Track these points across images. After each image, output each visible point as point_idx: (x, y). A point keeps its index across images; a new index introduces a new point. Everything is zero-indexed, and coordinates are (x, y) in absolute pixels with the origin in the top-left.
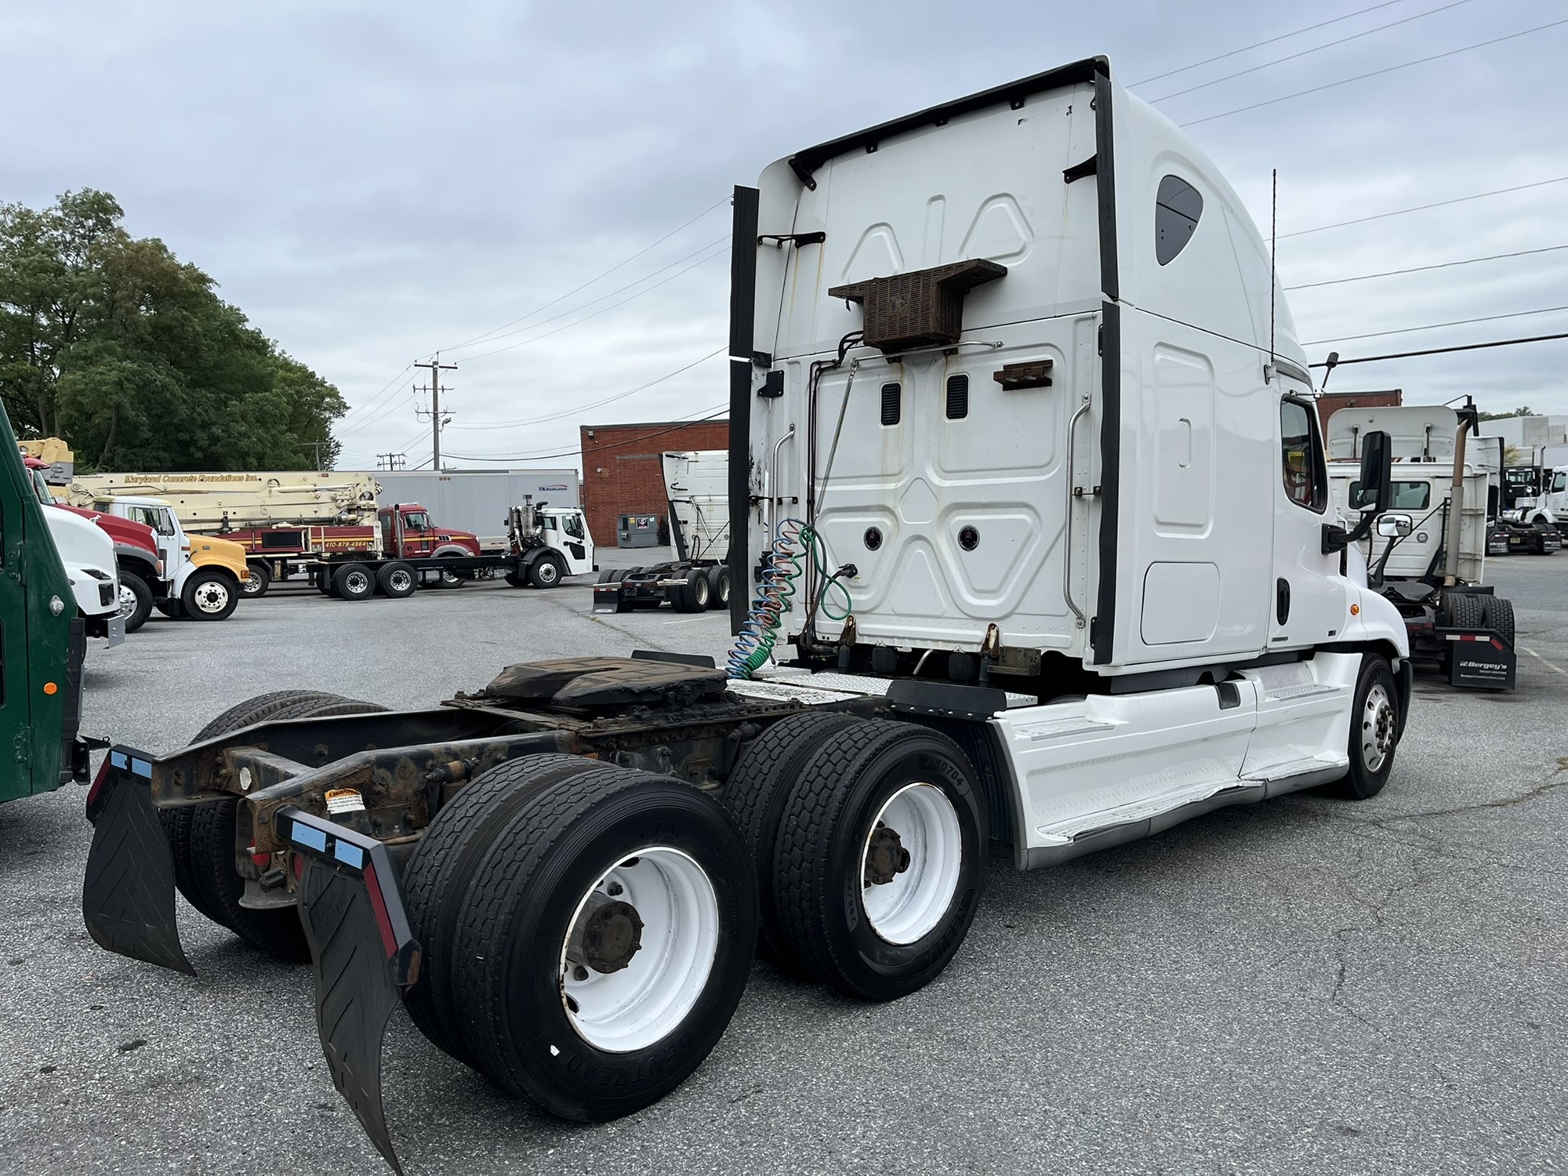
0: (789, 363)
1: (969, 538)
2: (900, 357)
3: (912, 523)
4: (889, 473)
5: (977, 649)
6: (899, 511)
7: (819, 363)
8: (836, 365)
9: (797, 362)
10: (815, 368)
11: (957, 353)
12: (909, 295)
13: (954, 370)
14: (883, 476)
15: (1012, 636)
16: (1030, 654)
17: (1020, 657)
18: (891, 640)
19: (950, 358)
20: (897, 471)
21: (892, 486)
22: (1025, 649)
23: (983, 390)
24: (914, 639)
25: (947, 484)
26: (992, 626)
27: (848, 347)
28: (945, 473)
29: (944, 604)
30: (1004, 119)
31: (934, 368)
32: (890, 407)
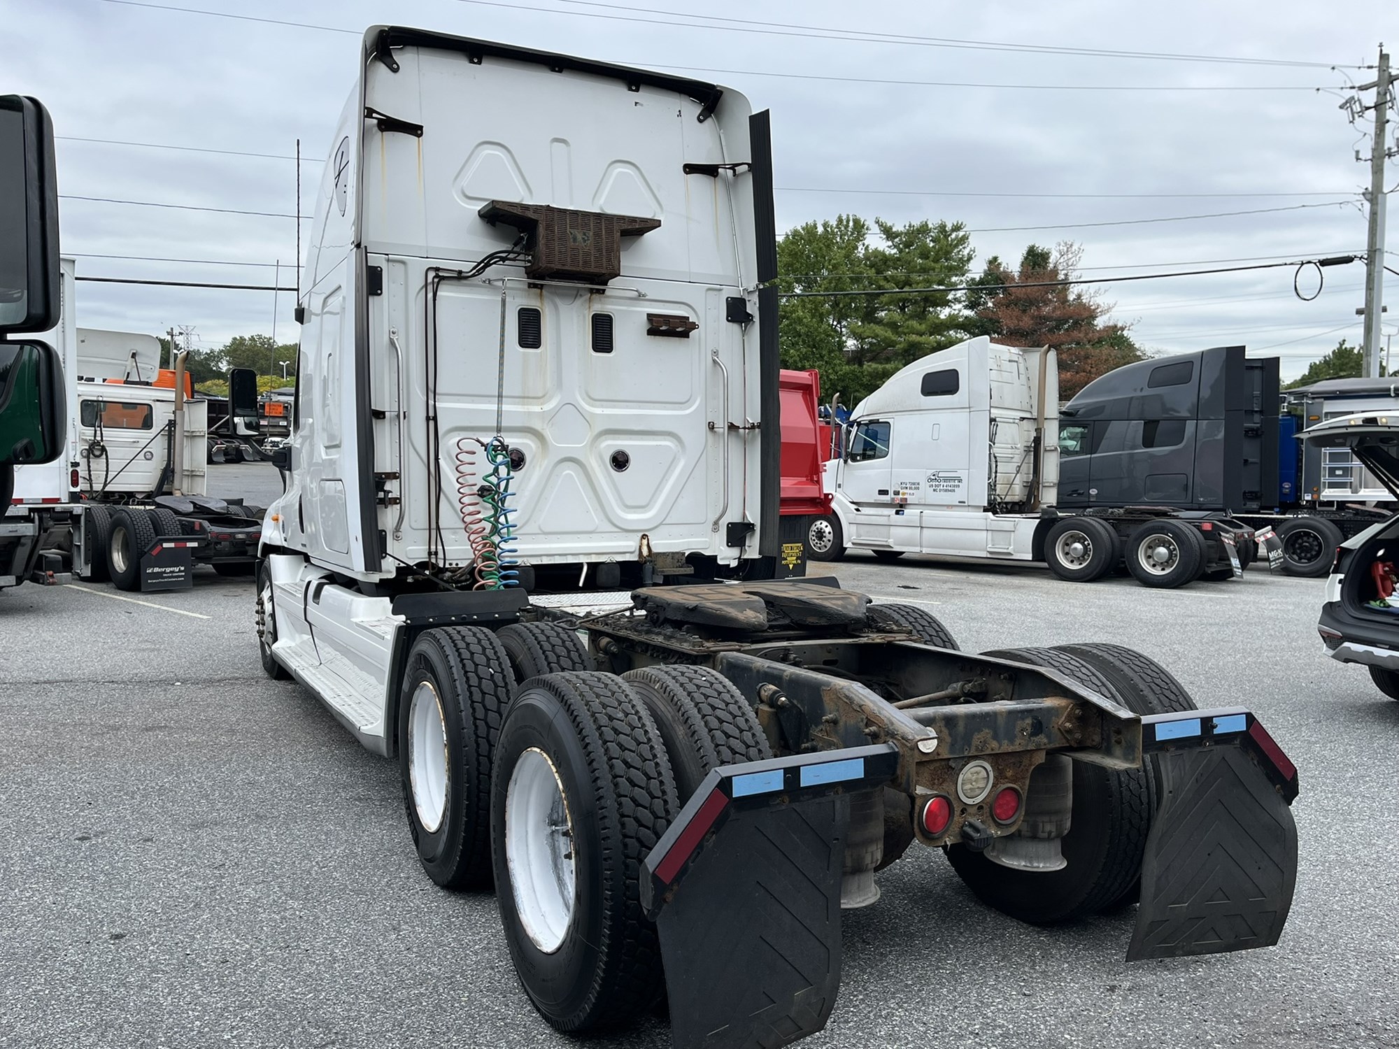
0: (388, 260)
1: (620, 461)
2: (542, 285)
3: (561, 445)
4: (531, 395)
5: (634, 558)
6: (548, 434)
7: (437, 269)
8: (460, 276)
9: (403, 262)
10: (431, 274)
11: (603, 293)
12: (591, 233)
13: (600, 307)
14: (524, 397)
15: (662, 543)
16: (677, 556)
17: (669, 560)
18: (539, 559)
19: (594, 296)
20: (541, 395)
21: (537, 409)
22: (673, 553)
23: (630, 329)
24: (566, 555)
25: (598, 411)
26: (644, 536)
27: (495, 263)
28: (594, 400)
29: (596, 520)
30: (617, 93)
31: (578, 302)
32: (530, 330)
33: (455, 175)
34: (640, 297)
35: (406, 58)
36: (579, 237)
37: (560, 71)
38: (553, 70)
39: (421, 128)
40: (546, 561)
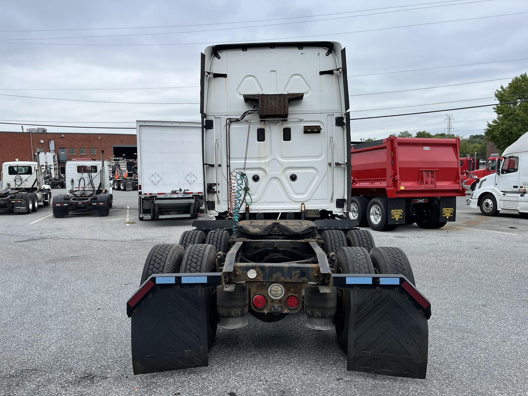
0: (215, 118)
1: (293, 178)
2: (265, 120)
3: (271, 173)
4: (262, 157)
5: (299, 211)
6: (267, 169)
7: (230, 119)
8: (237, 120)
9: (219, 118)
10: (228, 121)
11: (287, 121)
12: (278, 101)
13: (286, 126)
14: (259, 158)
15: (310, 206)
16: (316, 211)
17: (313, 212)
18: (264, 211)
19: (284, 122)
20: (265, 157)
21: (263, 161)
22: (314, 210)
23: (296, 132)
24: (274, 210)
25: (285, 161)
26: (303, 204)
27: (247, 115)
28: (283, 157)
29: (285, 198)
30: (295, 52)
31: (278, 124)
32: (261, 136)
33: (237, 88)
34: (301, 120)
35: (223, 54)
36: (273, 103)
37: (274, 48)
38: (271, 48)
39: (226, 75)
40: (267, 212)
